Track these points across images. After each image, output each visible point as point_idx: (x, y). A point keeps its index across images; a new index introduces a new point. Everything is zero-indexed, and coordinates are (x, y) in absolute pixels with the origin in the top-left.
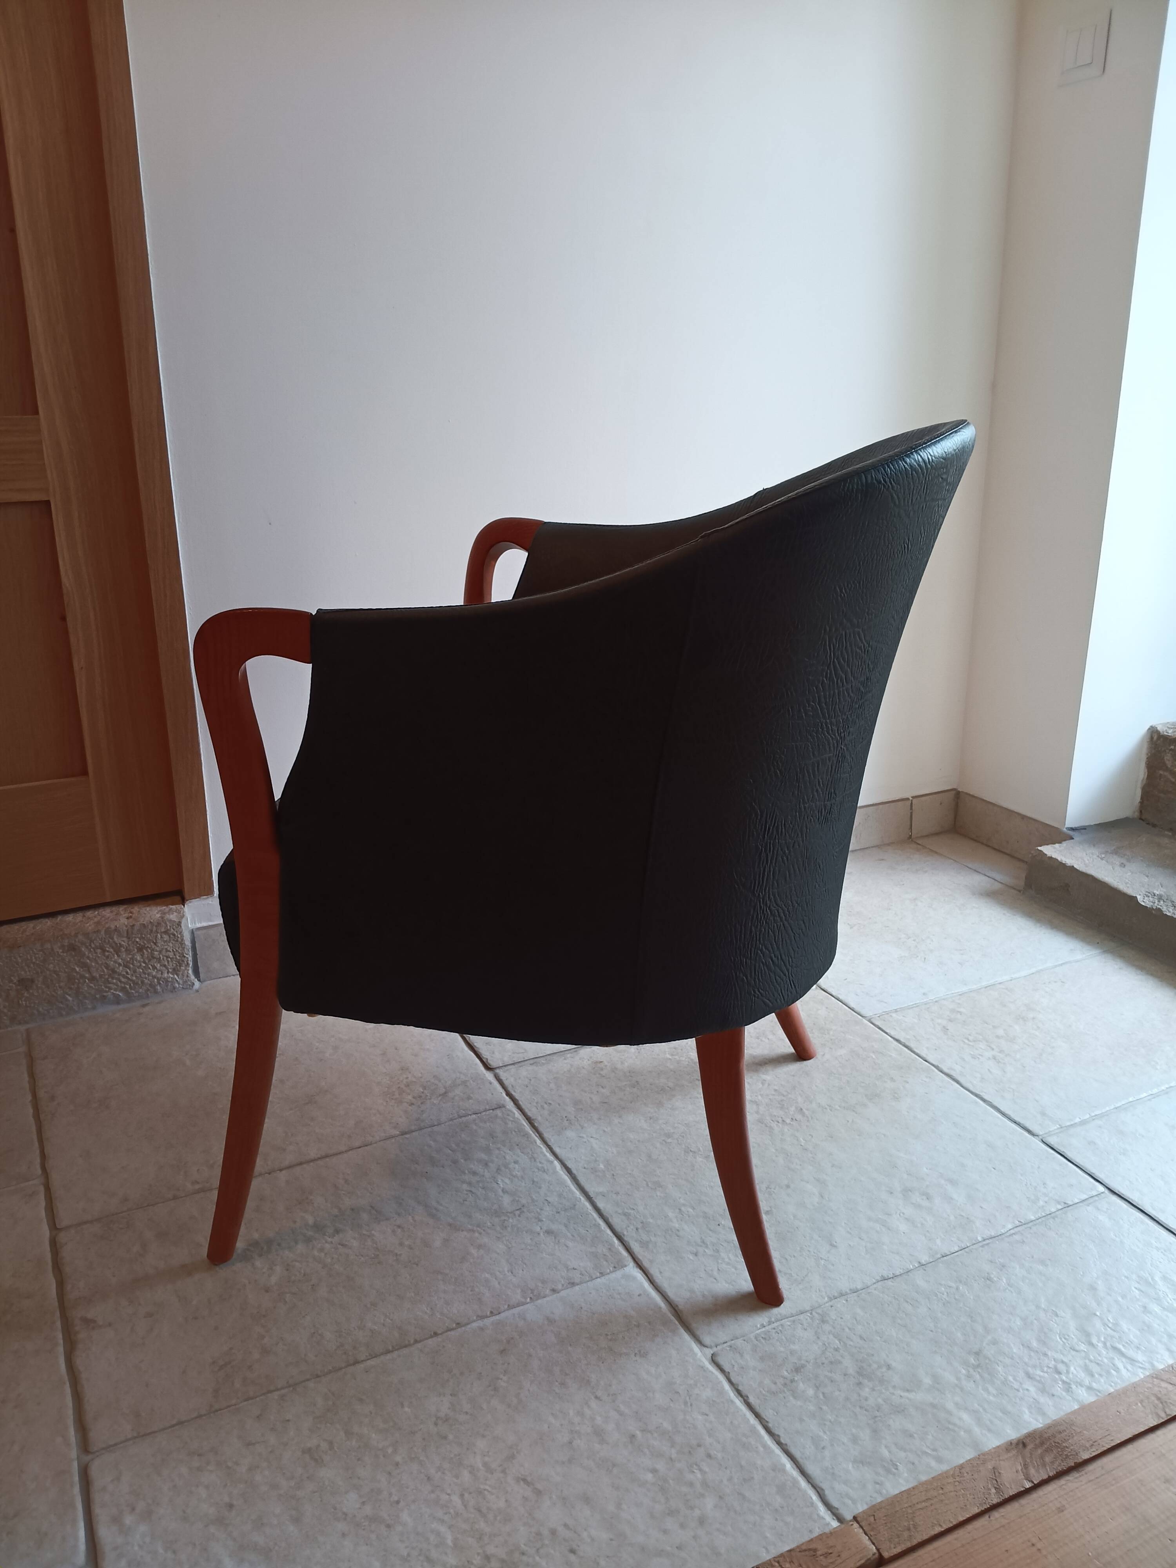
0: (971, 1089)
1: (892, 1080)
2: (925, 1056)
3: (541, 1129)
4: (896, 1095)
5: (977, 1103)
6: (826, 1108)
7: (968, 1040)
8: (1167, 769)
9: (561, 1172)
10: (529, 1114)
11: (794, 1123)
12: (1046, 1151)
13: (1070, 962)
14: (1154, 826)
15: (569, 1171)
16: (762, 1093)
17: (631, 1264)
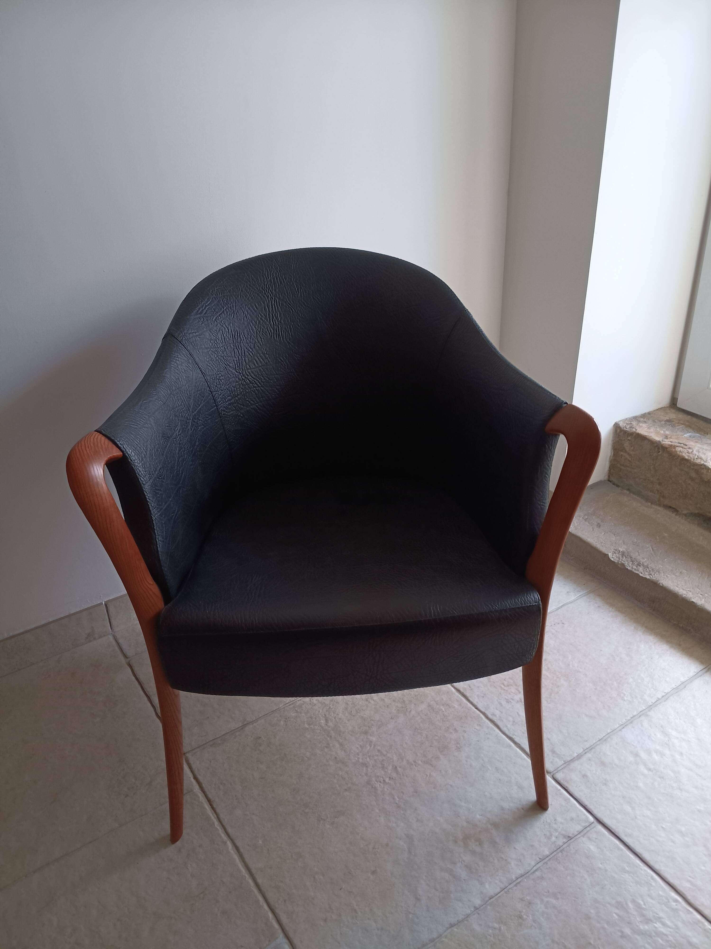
0: (507, 732)
1: (456, 730)
2: (476, 704)
3: (218, 811)
4: (458, 745)
5: (510, 746)
6: (412, 765)
7: (504, 684)
8: (626, 452)
9: (232, 852)
10: (210, 796)
11: (391, 782)
12: (556, 787)
13: (567, 604)
14: (618, 486)
15: (237, 848)
16: (370, 754)
17: (281, 935)
